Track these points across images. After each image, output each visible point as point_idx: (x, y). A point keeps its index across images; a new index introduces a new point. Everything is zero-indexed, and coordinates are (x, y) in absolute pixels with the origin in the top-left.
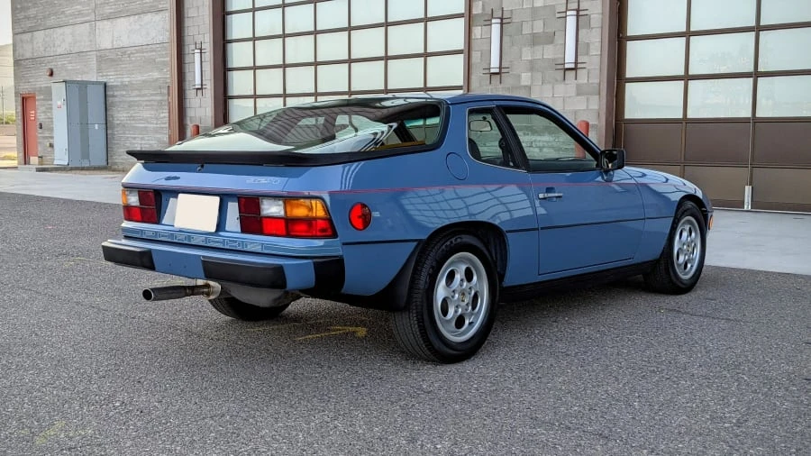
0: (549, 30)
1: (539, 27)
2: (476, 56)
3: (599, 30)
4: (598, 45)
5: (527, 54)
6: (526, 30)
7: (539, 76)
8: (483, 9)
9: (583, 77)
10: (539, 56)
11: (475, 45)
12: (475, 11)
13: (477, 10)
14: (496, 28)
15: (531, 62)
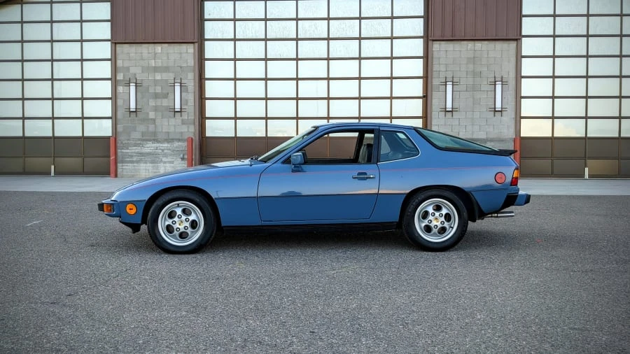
0: (165, 92)
1: (159, 89)
2: (120, 102)
3: (193, 94)
4: (192, 101)
5: (152, 103)
6: (151, 90)
7: (160, 114)
8: (124, 77)
9: (185, 116)
10: (159, 104)
11: (119, 96)
12: (118, 78)
13: (120, 77)
14: (133, 88)
15: (156, 106)
